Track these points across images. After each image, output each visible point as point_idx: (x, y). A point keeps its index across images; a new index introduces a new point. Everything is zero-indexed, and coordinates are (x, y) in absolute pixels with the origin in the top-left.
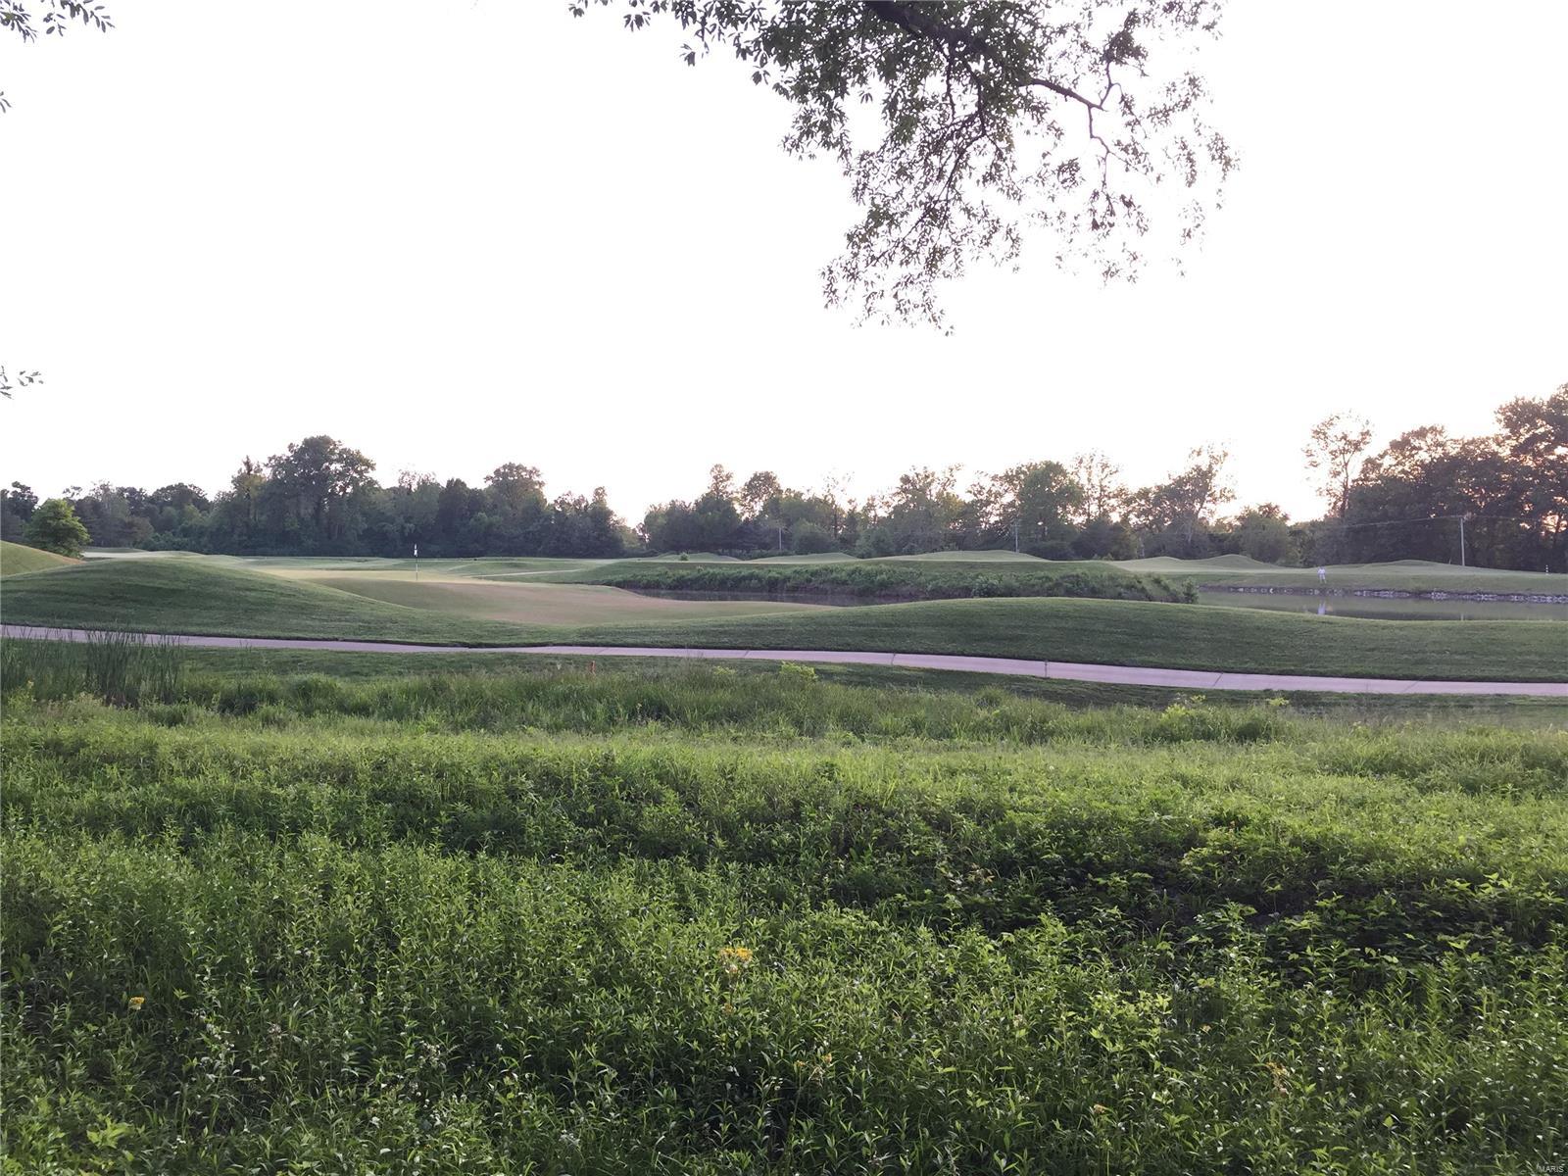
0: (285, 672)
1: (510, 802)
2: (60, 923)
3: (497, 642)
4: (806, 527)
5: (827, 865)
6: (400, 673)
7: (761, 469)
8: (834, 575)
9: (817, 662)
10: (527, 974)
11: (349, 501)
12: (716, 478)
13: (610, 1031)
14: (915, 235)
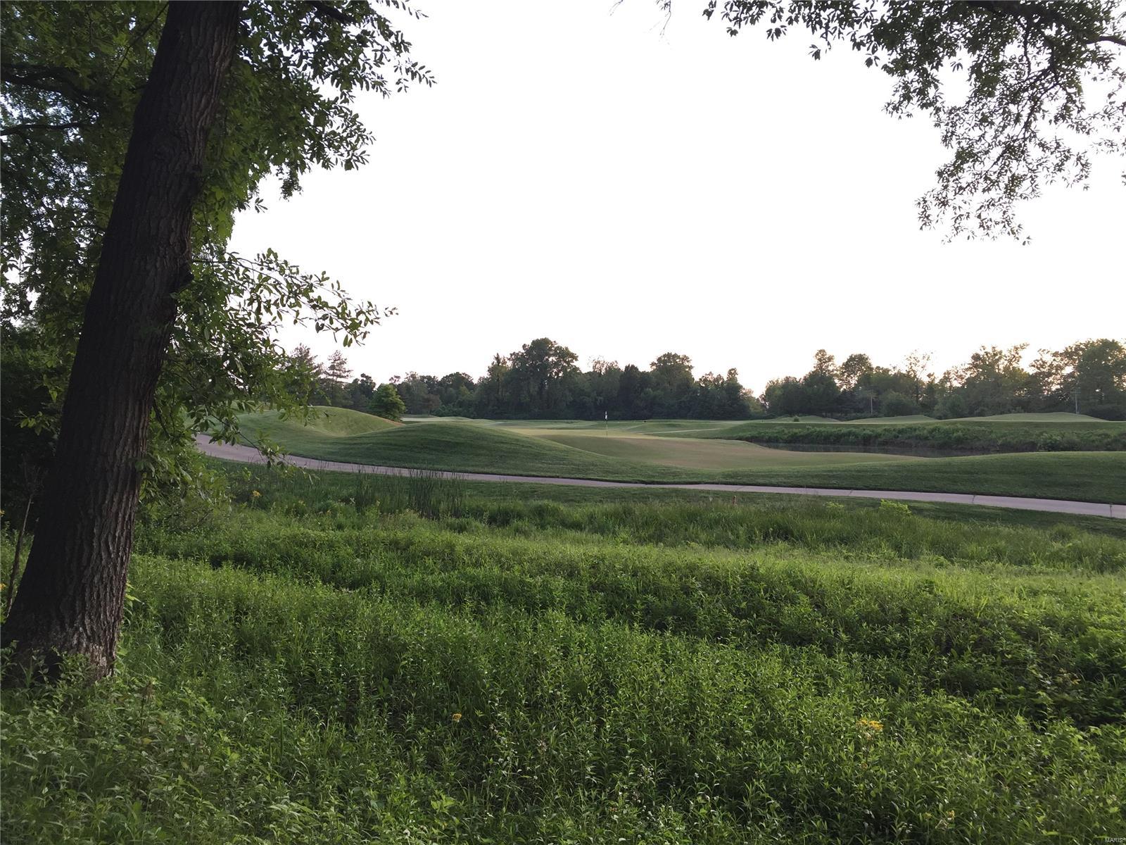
0: (527, 498)
1: (685, 596)
2: (406, 660)
3: (665, 480)
4: (892, 396)
5: (932, 661)
6: (601, 501)
7: (856, 352)
8: (917, 432)
9: (910, 501)
10: (707, 723)
11: (561, 381)
12: (820, 360)
13: (772, 772)
14: (996, 168)
